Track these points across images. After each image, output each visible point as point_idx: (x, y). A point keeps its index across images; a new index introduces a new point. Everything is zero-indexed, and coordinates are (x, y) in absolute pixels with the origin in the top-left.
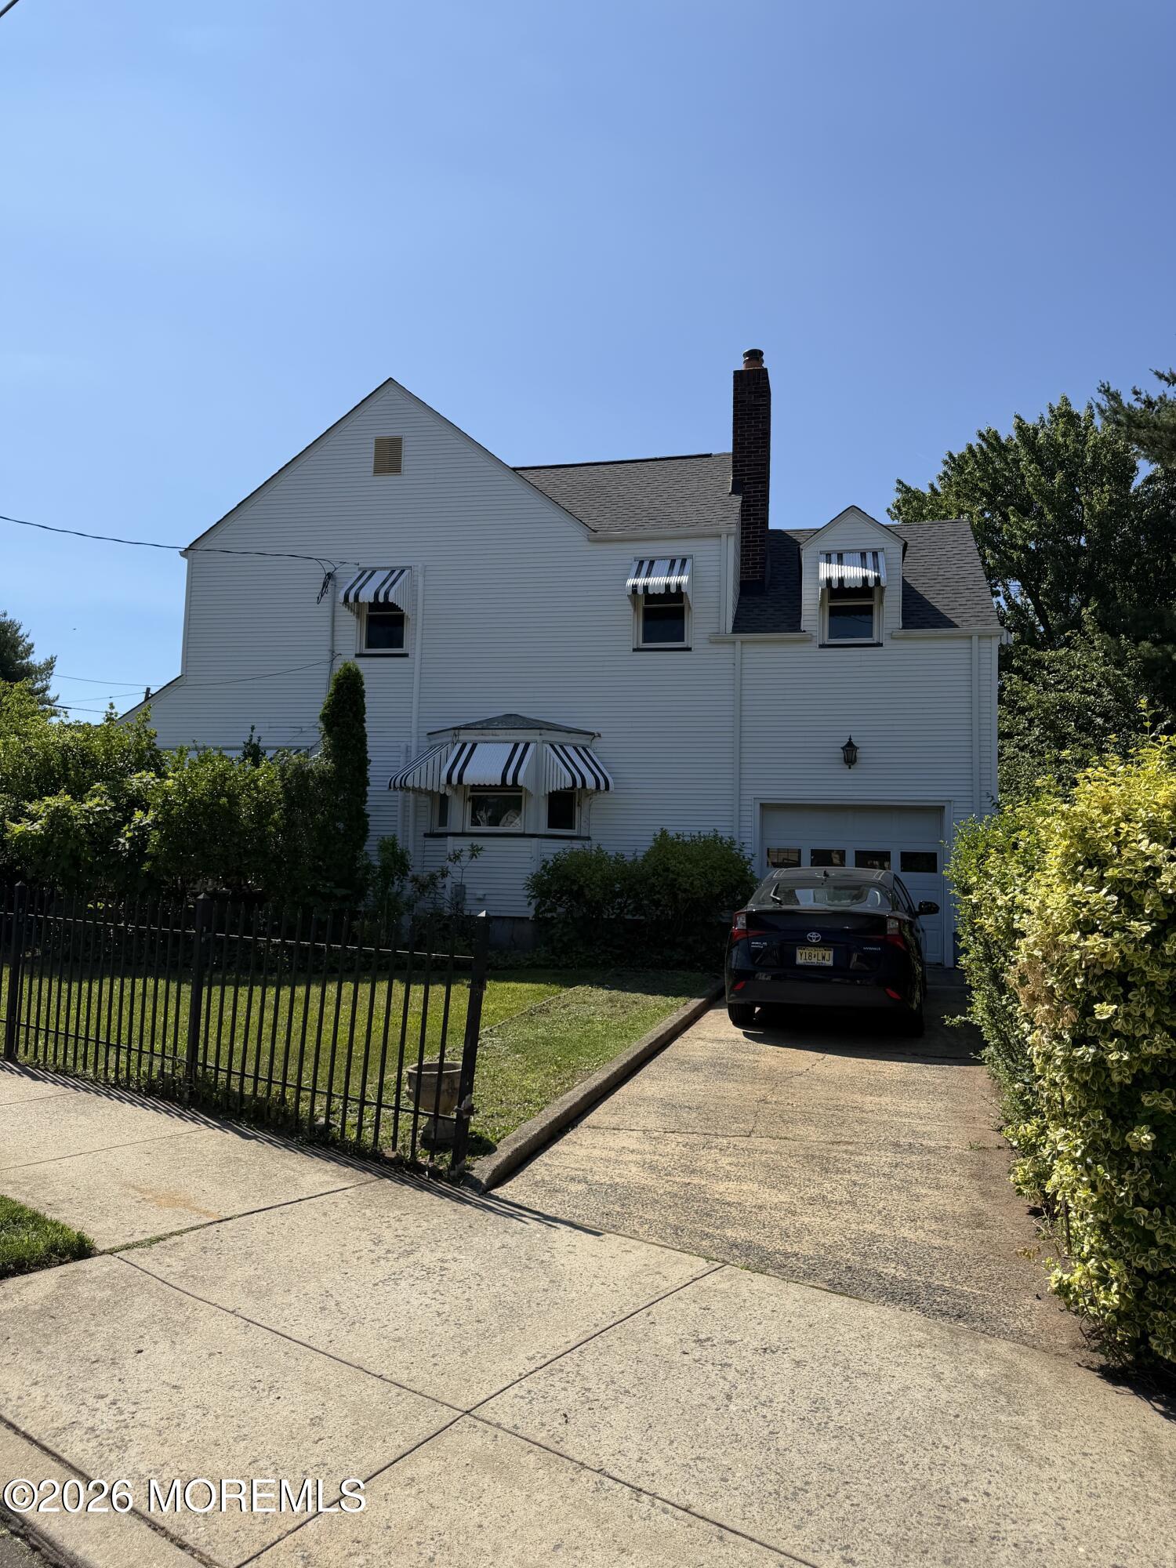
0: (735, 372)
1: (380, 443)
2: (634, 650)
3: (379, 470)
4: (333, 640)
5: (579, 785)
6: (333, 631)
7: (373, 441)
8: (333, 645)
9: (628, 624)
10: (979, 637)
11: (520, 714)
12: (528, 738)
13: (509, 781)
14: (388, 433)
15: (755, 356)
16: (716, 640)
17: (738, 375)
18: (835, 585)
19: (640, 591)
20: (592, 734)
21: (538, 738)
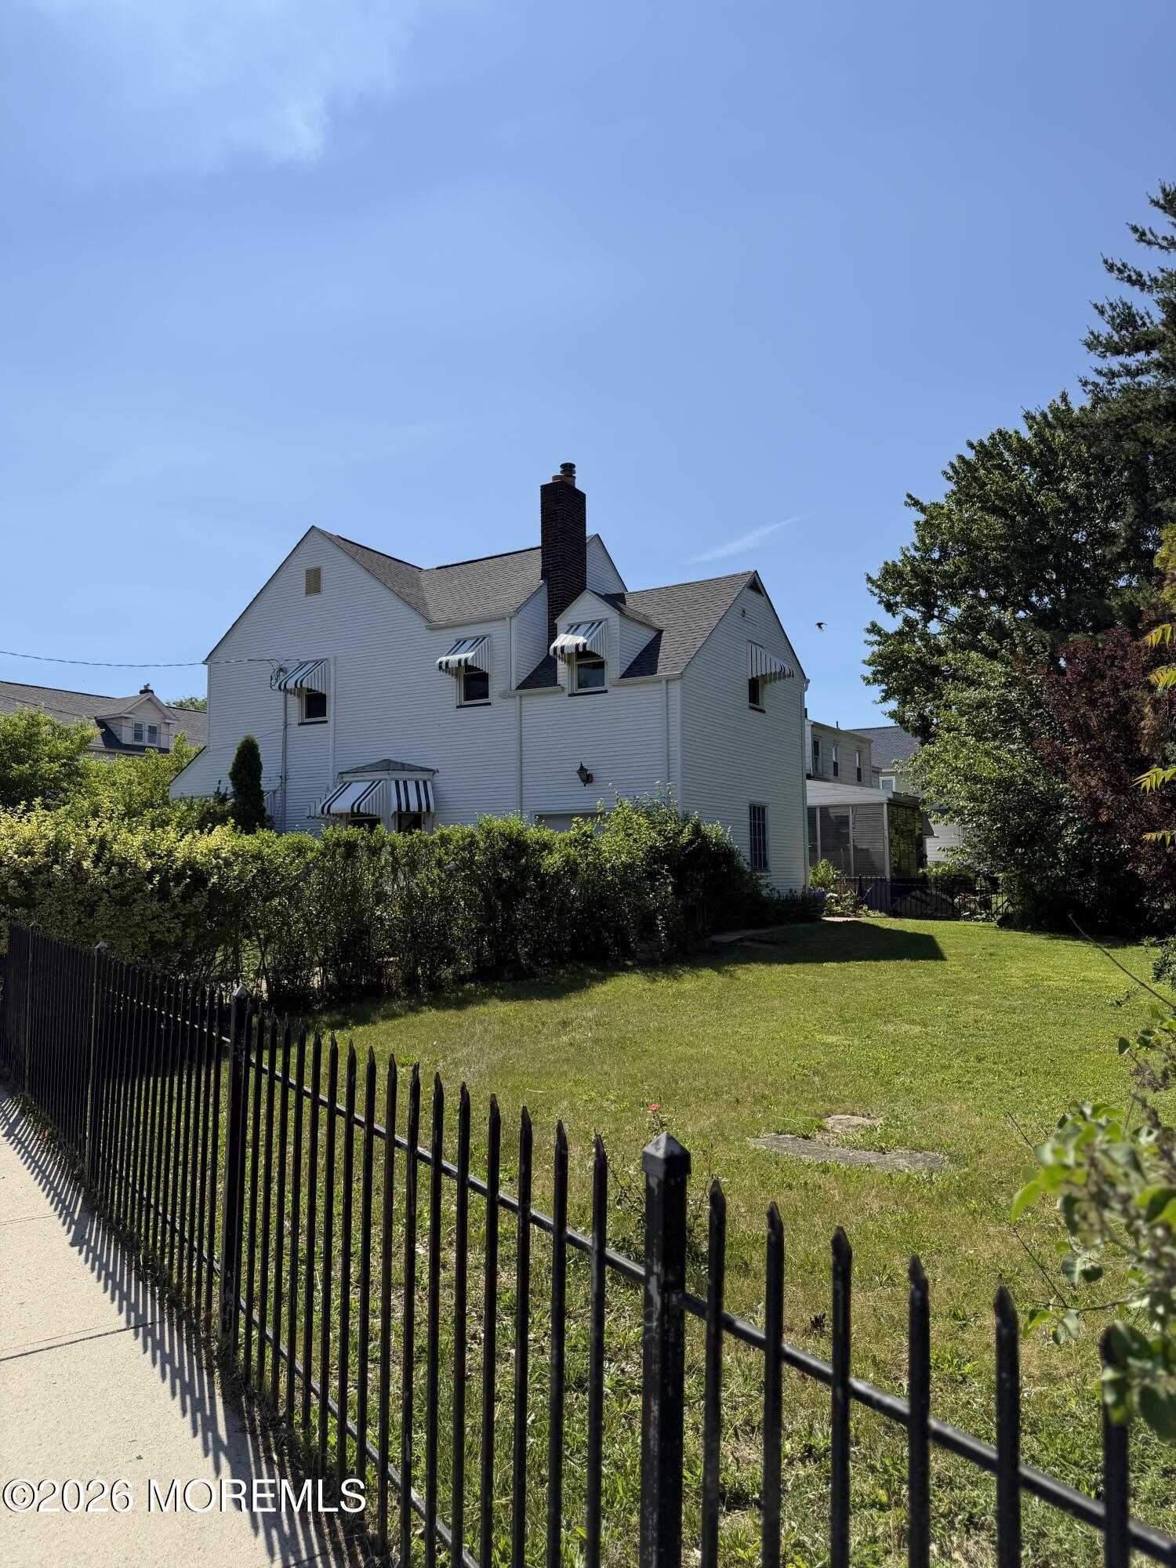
0: (542, 486)
1: (308, 572)
2: (458, 707)
3: (309, 592)
4: (286, 715)
5: (424, 809)
6: (286, 708)
7: (304, 572)
8: (286, 718)
9: (452, 688)
10: (667, 681)
11: (392, 759)
12: (380, 777)
13: (355, 810)
14: (312, 566)
15: (568, 468)
16: (505, 696)
17: (545, 489)
18: (581, 649)
19: (463, 664)
20: (431, 770)
21: (387, 777)
